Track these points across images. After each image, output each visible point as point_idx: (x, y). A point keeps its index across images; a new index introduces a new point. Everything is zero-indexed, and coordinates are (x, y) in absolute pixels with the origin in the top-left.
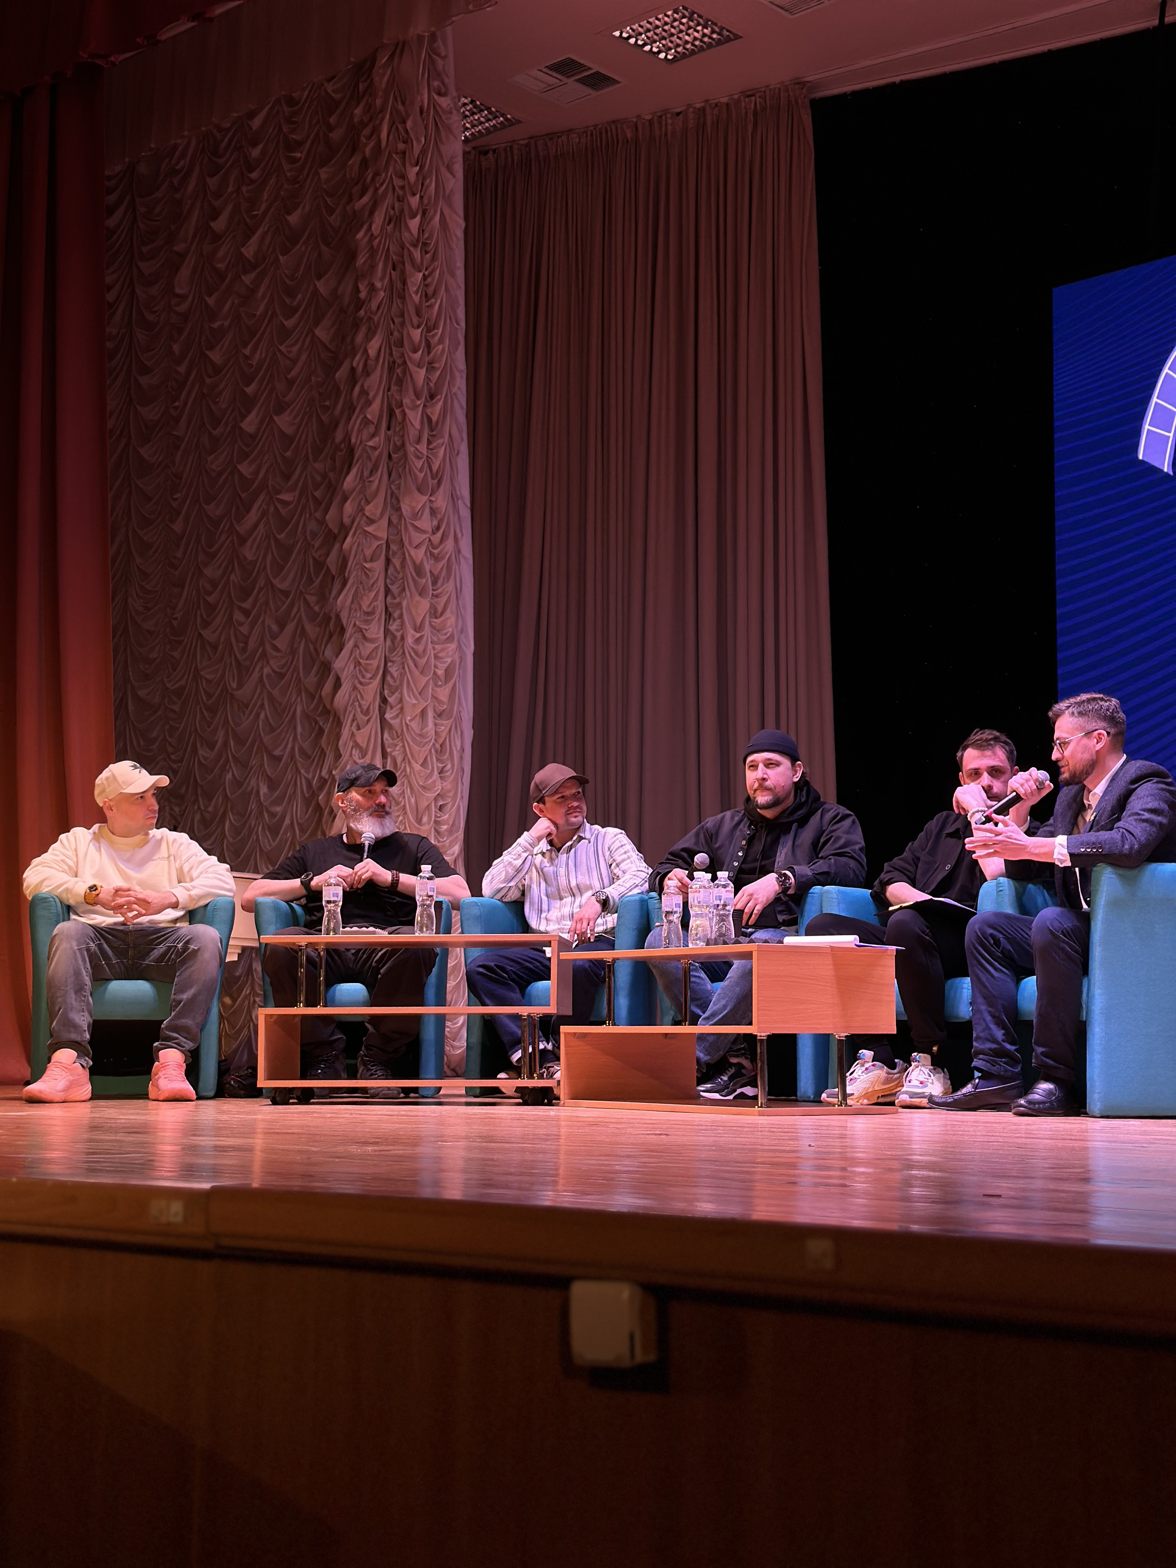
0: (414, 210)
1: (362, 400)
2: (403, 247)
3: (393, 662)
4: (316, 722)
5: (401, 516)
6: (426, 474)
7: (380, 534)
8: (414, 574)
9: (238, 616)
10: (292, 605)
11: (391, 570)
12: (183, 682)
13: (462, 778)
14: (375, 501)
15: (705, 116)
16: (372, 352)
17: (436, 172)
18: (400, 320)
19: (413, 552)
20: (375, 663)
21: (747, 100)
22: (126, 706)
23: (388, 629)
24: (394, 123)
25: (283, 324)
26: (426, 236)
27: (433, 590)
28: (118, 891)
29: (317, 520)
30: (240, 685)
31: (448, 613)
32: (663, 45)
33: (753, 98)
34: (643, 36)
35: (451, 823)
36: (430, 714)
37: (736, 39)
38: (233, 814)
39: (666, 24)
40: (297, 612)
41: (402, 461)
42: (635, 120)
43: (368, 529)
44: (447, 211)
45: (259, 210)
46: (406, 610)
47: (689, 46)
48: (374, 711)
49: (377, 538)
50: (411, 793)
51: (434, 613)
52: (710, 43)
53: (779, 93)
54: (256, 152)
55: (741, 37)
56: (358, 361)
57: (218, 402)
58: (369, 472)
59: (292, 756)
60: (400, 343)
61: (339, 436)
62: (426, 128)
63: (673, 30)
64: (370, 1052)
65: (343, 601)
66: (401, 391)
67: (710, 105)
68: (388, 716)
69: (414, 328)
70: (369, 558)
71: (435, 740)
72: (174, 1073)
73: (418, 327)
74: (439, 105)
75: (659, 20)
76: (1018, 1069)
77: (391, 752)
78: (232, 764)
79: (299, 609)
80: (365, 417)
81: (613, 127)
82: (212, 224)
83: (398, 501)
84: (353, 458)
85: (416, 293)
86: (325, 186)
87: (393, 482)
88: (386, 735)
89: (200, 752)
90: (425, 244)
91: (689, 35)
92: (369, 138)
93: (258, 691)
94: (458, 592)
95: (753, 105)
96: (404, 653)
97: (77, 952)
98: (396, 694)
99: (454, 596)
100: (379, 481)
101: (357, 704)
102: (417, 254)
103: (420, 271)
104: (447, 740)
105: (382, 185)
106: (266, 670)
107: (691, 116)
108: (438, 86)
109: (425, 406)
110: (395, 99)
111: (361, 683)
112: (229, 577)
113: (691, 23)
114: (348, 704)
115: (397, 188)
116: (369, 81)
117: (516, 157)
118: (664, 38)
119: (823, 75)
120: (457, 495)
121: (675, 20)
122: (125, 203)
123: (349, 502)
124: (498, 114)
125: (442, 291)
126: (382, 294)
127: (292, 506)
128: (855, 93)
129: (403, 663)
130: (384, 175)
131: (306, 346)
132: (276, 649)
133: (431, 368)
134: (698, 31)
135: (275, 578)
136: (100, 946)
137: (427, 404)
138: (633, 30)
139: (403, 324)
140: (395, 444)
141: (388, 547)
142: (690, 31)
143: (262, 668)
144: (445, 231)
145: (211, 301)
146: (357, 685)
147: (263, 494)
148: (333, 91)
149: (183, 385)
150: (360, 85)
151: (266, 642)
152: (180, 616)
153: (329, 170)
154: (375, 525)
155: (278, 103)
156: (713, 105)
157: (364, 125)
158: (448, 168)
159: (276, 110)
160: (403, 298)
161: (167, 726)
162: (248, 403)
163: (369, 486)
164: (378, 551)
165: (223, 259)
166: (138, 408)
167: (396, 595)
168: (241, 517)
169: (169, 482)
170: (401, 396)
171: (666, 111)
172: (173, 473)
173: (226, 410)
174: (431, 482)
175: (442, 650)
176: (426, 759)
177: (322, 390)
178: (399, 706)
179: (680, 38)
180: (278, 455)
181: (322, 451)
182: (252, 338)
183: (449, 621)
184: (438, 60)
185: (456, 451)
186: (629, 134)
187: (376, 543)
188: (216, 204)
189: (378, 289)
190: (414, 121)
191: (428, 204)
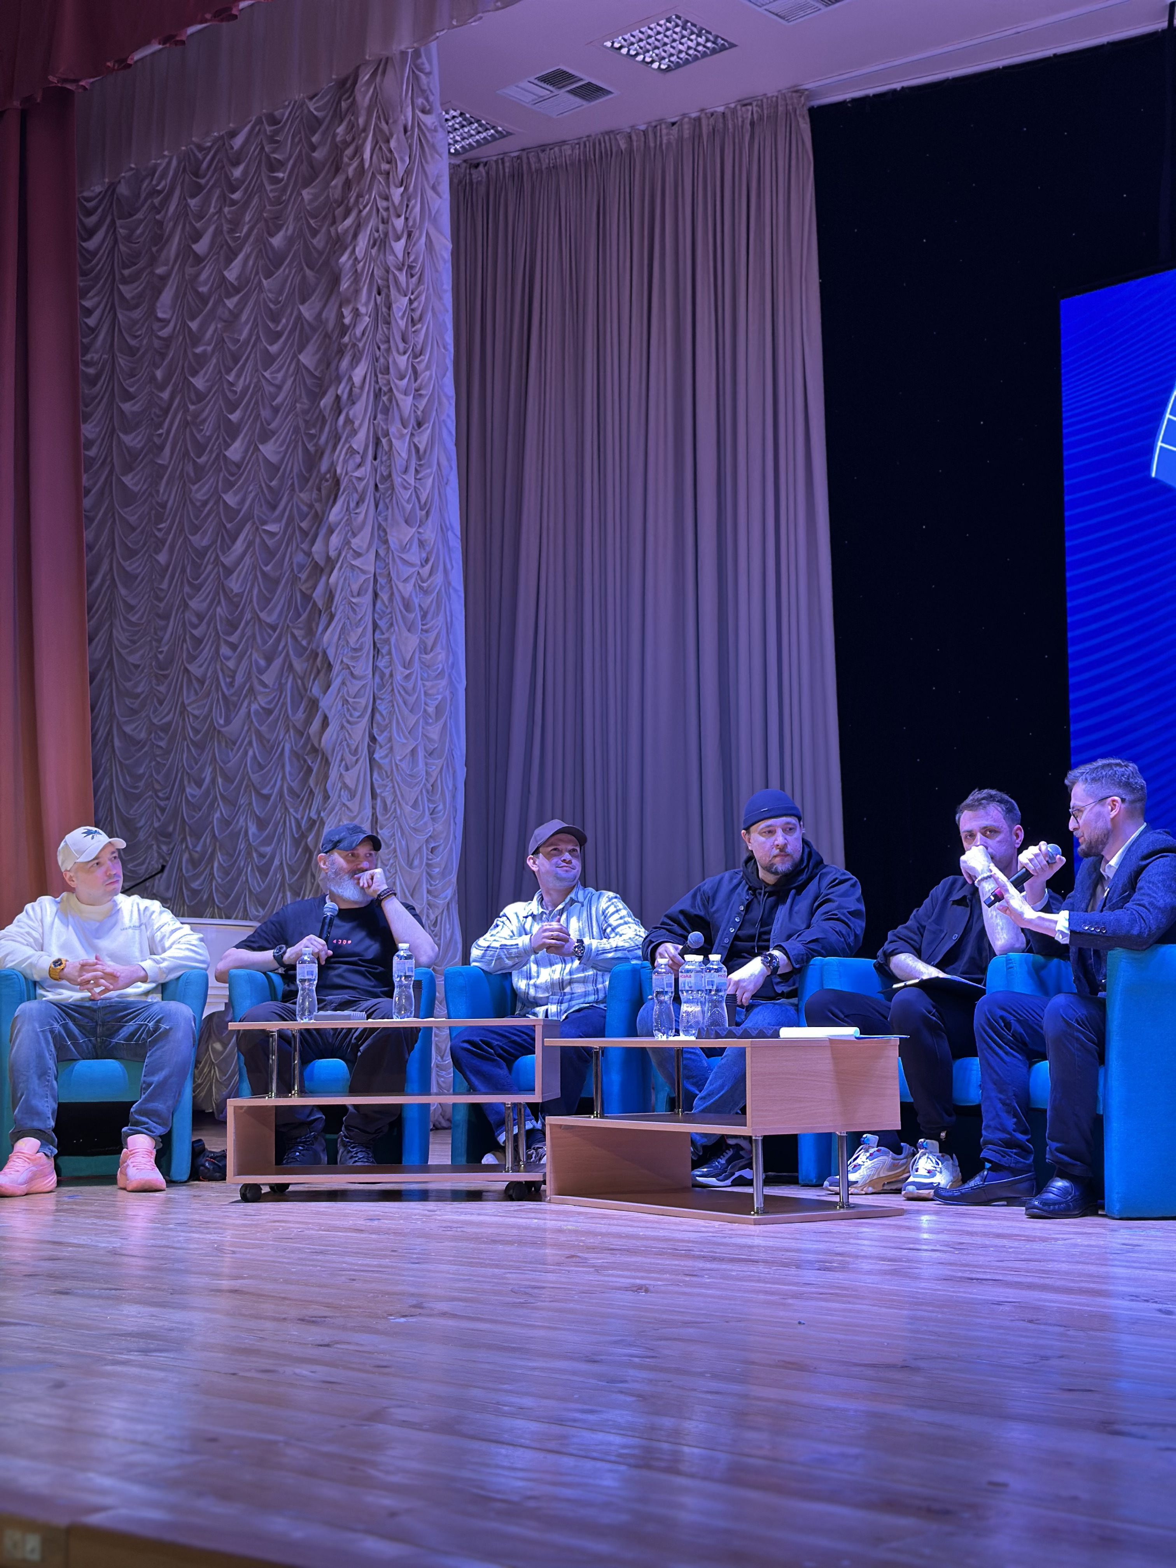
0: (399, 232)
1: (348, 428)
2: (387, 271)
3: (382, 699)
4: (305, 761)
5: (389, 548)
6: (414, 505)
7: (365, 567)
8: (402, 608)
9: (225, 650)
10: (279, 639)
11: (379, 604)
12: (169, 717)
13: (454, 818)
14: (362, 533)
15: (700, 127)
16: (357, 378)
17: (422, 195)
18: (386, 346)
19: (401, 586)
20: (363, 701)
21: (744, 108)
22: (112, 741)
23: (376, 665)
24: (377, 142)
25: (267, 350)
26: (411, 259)
27: (423, 625)
28: (84, 967)
29: (304, 552)
30: (228, 721)
31: (438, 649)
32: (657, 55)
33: (750, 108)
34: (636, 45)
35: (443, 866)
36: (421, 754)
37: (730, 48)
38: (222, 854)
39: (659, 33)
40: (284, 647)
41: (389, 492)
42: (629, 130)
43: (355, 562)
44: (433, 233)
45: (241, 233)
46: (396, 649)
47: (682, 55)
48: (362, 752)
49: (364, 572)
50: (402, 836)
51: (424, 649)
52: (705, 52)
53: (777, 101)
54: (237, 172)
55: (736, 46)
56: (342, 389)
57: (202, 430)
58: (355, 503)
59: (281, 794)
60: (387, 371)
61: (324, 466)
62: (410, 147)
63: (666, 40)
64: (352, 1134)
65: (329, 638)
66: (387, 419)
67: (706, 114)
68: (376, 756)
69: (400, 354)
70: (355, 594)
71: (426, 780)
72: (143, 1160)
73: (405, 353)
74: (424, 124)
75: (651, 29)
76: (1030, 1160)
77: (381, 793)
78: (221, 803)
79: (287, 643)
80: (351, 447)
81: (607, 138)
82: (194, 247)
83: (385, 531)
84: (338, 490)
85: (402, 318)
86: (308, 208)
87: (380, 513)
88: (375, 775)
89: (188, 790)
90: (411, 267)
91: (682, 44)
92: (352, 158)
93: (246, 728)
94: (449, 627)
95: (750, 113)
96: (393, 690)
97: (41, 1035)
98: (385, 733)
99: (444, 632)
100: (365, 513)
101: (345, 743)
102: (402, 277)
103: (406, 296)
104: (439, 781)
105: (365, 207)
106: (254, 707)
107: (686, 127)
108: (422, 103)
109: (412, 435)
110: (378, 118)
111: (348, 722)
112: (215, 610)
113: (684, 32)
114: (335, 744)
115: (381, 210)
116: (351, 99)
117: (507, 170)
118: (657, 48)
119: (820, 83)
120: (446, 526)
121: (668, 29)
122: (106, 225)
123: (334, 535)
124: (488, 126)
125: (429, 314)
126: (367, 319)
127: (278, 537)
128: (854, 101)
129: (392, 701)
130: (367, 197)
131: (290, 372)
132: (265, 685)
133: (418, 396)
134: (692, 40)
135: (261, 611)
136: (65, 1027)
137: (414, 432)
138: (625, 40)
139: (388, 350)
140: (382, 475)
141: (375, 580)
142: (683, 40)
143: (249, 705)
144: (431, 253)
145: (194, 325)
146: (345, 724)
147: (248, 526)
148: (315, 109)
149: (166, 411)
150: (343, 103)
151: (254, 677)
152: (165, 649)
153: (312, 191)
154: (360, 559)
155: (259, 121)
156: (709, 115)
157: (347, 144)
158: (434, 188)
159: (257, 128)
160: (388, 323)
161: (153, 763)
162: (233, 431)
163: (356, 518)
164: (365, 585)
165: (205, 283)
166: (121, 435)
167: (384, 631)
168: (226, 548)
169: (153, 512)
170: (387, 424)
171: (661, 121)
172: (157, 503)
173: (210, 438)
174: (419, 513)
175: (432, 687)
176: (416, 801)
177: (307, 418)
178: (388, 745)
179: (673, 48)
180: (264, 485)
181: (307, 480)
182: (236, 364)
183: (440, 656)
184: (423, 76)
185: (445, 480)
186: (623, 145)
187: (363, 577)
188: (198, 225)
189: (362, 314)
190: (398, 140)
191: (414, 226)
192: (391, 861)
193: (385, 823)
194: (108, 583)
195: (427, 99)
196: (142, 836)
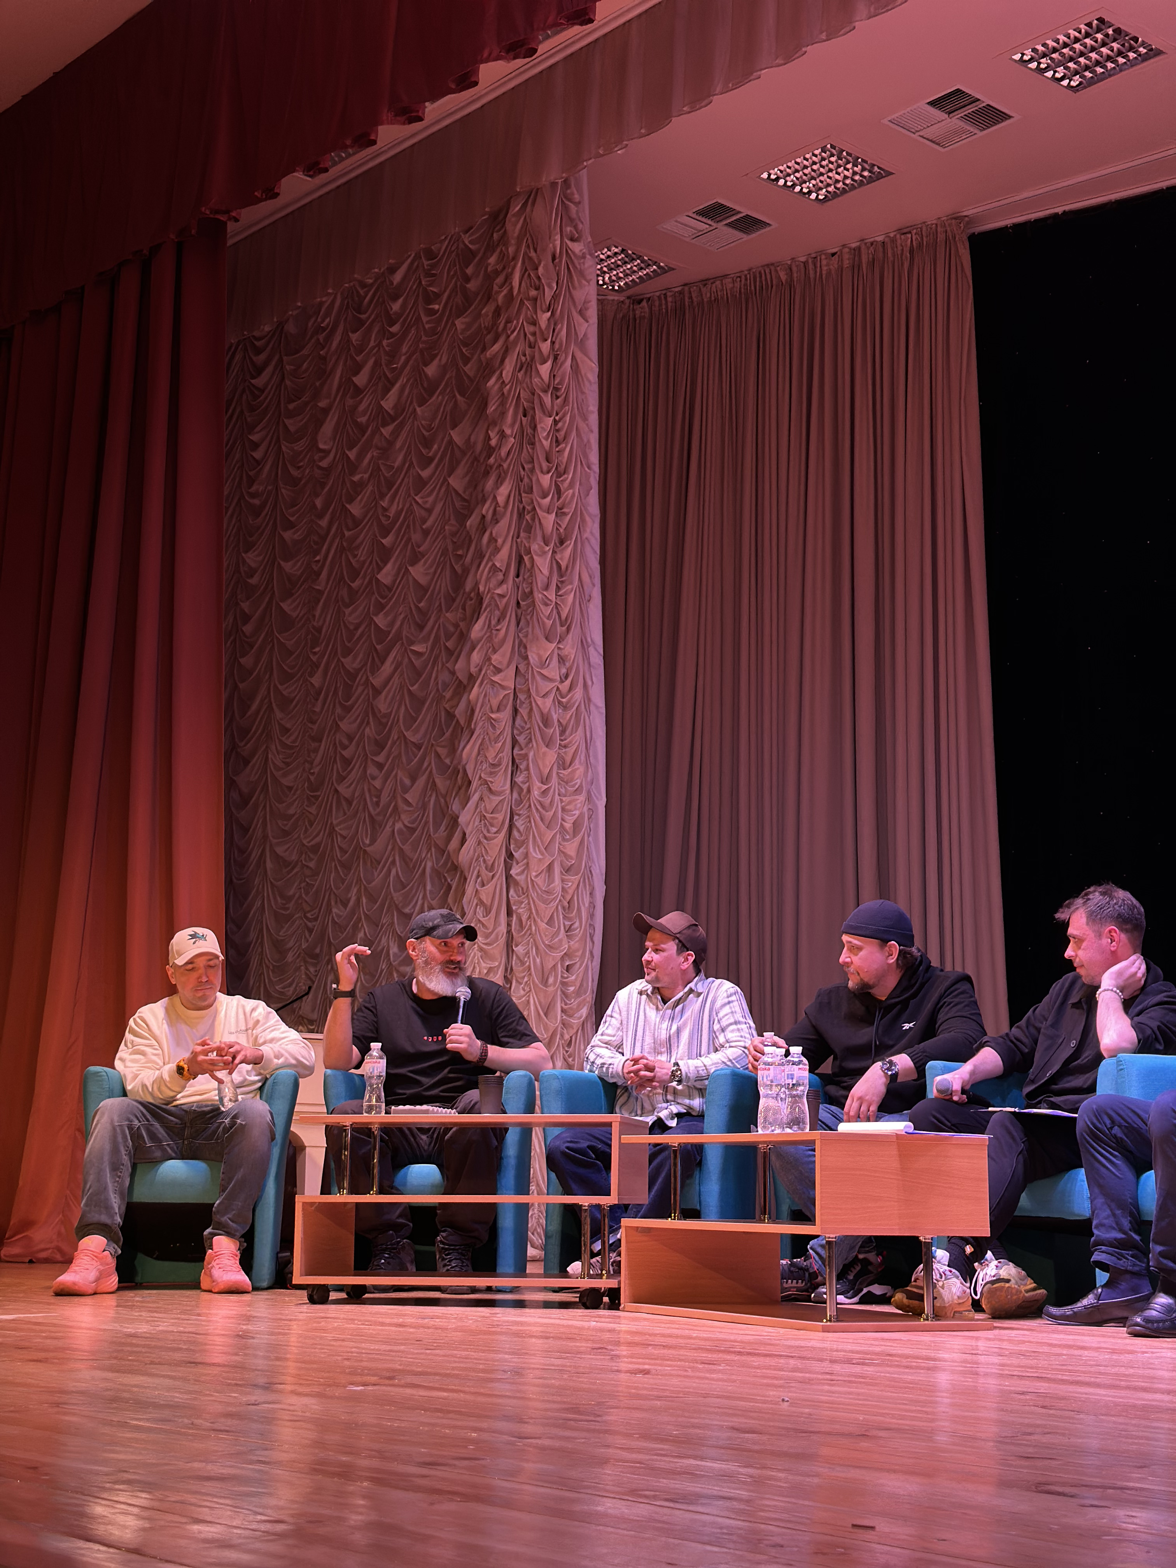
0: (545, 356)
1: (491, 548)
2: (533, 394)
3: (519, 815)
4: (445, 879)
5: (529, 664)
6: (554, 621)
7: (505, 683)
8: (541, 725)
9: (372, 770)
10: (423, 759)
11: (518, 721)
12: (318, 839)
13: (591, 937)
14: (503, 649)
15: (860, 256)
16: (501, 499)
17: (569, 319)
18: (530, 466)
19: (540, 701)
20: (500, 816)
21: (903, 237)
22: (265, 862)
23: (515, 782)
24: (526, 270)
25: (419, 475)
26: (557, 381)
27: (561, 740)
29: (448, 670)
30: (373, 841)
31: (576, 763)
32: (814, 186)
33: (909, 236)
34: (792, 176)
35: (578, 985)
36: (557, 870)
37: (887, 176)
39: (814, 163)
40: (428, 766)
41: (530, 608)
42: (789, 262)
43: (495, 678)
44: (579, 355)
45: (398, 364)
46: (533, 762)
47: (839, 185)
48: (499, 865)
49: (503, 687)
50: (537, 953)
51: (563, 764)
52: (861, 181)
53: (936, 229)
54: (396, 307)
55: (892, 174)
56: (486, 509)
57: (357, 555)
58: (496, 620)
60: (530, 490)
61: (468, 586)
62: (558, 273)
63: (822, 170)
65: (468, 751)
66: (530, 537)
67: (866, 244)
68: (513, 872)
69: (542, 472)
70: (495, 708)
71: (562, 896)
72: (227, 1262)
73: (548, 472)
74: (572, 252)
75: (807, 160)
77: (517, 909)
78: (364, 924)
79: (430, 764)
80: (494, 565)
81: (767, 271)
82: (354, 379)
83: (525, 648)
84: (481, 606)
85: (546, 438)
86: (461, 337)
87: (522, 629)
88: (512, 892)
89: (335, 910)
90: (556, 389)
91: (838, 174)
92: (501, 286)
93: (390, 847)
94: (588, 743)
95: (909, 241)
96: (530, 806)
97: (118, 1129)
98: (522, 849)
99: (583, 745)
100: (506, 629)
101: (481, 859)
102: (547, 399)
103: (550, 416)
104: (575, 898)
105: (513, 331)
106: (398, 826)
107: (846, 257)
108: (572, 232)
109: (554, 552)
110: (528, 246)
111: (485, 838)
112: (364, 729)
113: (840, 162)
114: (472, 859)
115: (529, 335)
116: (503, 230)
117: (670, 304)
118: (813, 178)
119: (980, 209)
120: (587, 642)
121: (823, 159)
122: (274, 363)
123: (475, 653)
124: (650, 262)
125: (574, 434)
126: (512, 440)
127: (424, 658)
128: (1016, 226)
129: (529, 817)
130: (515, 322)
131: (440, 495)
132: (409, 804)
133: (560, 513)
134: (848, 170)
135: (407, 731)
136: (147, 1125)
137: (556, 550)
138: (781, 171)
139: (532, 470)
140: (523, 591)
141: (515, 697)
142: (840, 170)
143: (394, 824)
144: (577, 376)
145: (352, 454)
146: (483, 840)
147: (398, 646)
148: (470, 242)
149: (324, 538)
150: (495, 235)
151: (399, 796)
152: (316, 770)
153: (464, 320)
154: (502, 674)
155: (418, 257)
156: (869, 245)
157: (497, 273)
158: (581, 313)
159: (416, 264)
160: (533, 444)
161: (303, 885)
162: (385, 555)
163: (496, 635)
164: (505, 702)
165: (364, 413)
166: (282, 563)
167: (523, 746)
168: (375, 669)
169: (310, 636)
170: (529, 542)
171: (821, 252)
172: (314, 627)
173: (364, 562)
174: (559, 629)
175: (570, 803)
176: (552, 916)
177: (455, 540)
178: (525, 861)
179: (830, 178)
180: (413, 606)
181: (454, 600)
182: (390, 490)
183: (578, 772)
184: (572, 207)
185: (587, 597)
186: (783, 276)
187: (503, 693)
188: (358, 359)
189: (509, 436)
190: (546, 268)
191: (560, 349)
192: (526, 979)
193: (520, 940)
194: (265, 707)
195: (576, 227)
196: (290, 957)
